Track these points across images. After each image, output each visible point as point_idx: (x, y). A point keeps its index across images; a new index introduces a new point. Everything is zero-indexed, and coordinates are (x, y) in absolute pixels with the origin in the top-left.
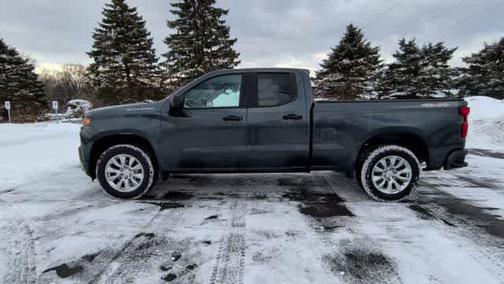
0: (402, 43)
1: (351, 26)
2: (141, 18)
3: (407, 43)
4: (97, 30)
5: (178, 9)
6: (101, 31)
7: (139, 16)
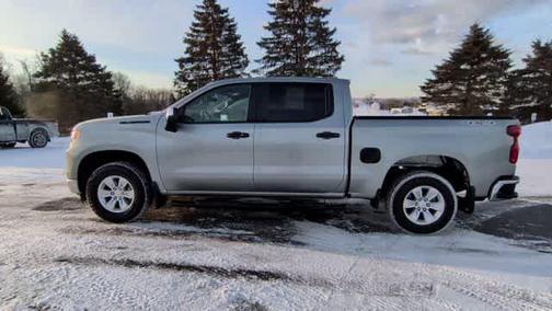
0: (537, 46)
1: (476, 26)
2: (232, 21)
3: (542, 45)
4: (188, 35)
5: (273, 10)
6: (193, 36)
7: (230, 18)
